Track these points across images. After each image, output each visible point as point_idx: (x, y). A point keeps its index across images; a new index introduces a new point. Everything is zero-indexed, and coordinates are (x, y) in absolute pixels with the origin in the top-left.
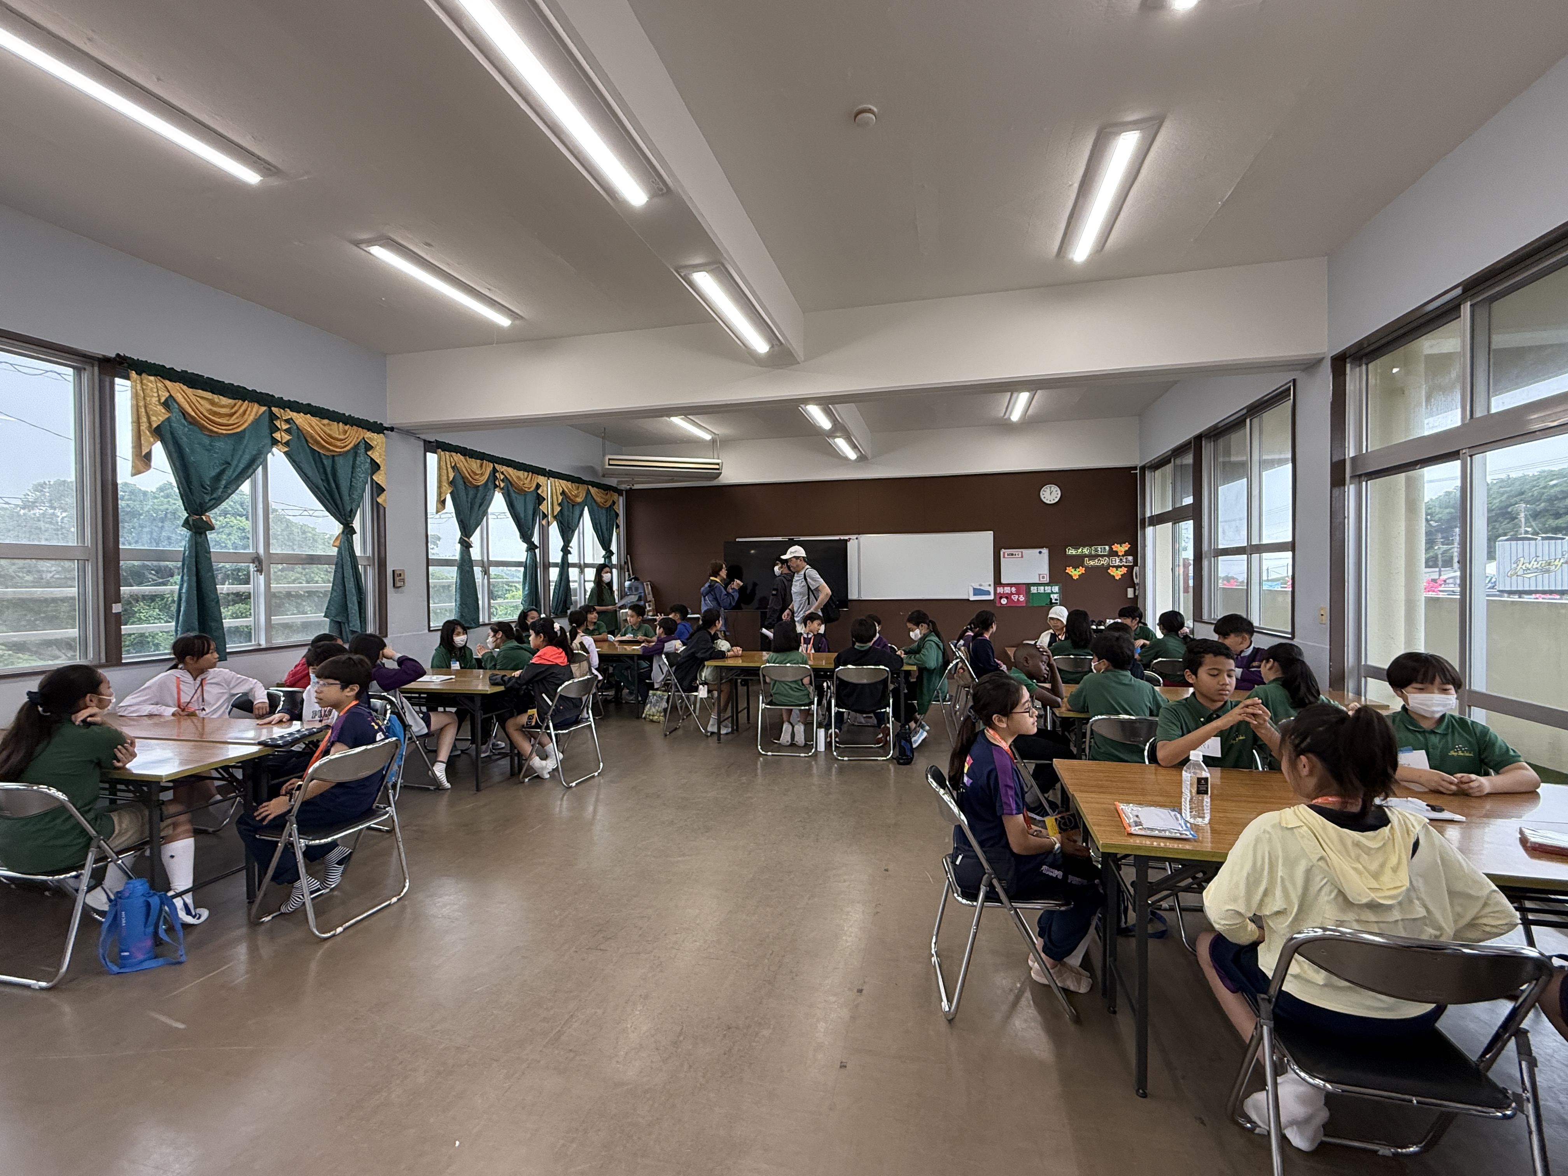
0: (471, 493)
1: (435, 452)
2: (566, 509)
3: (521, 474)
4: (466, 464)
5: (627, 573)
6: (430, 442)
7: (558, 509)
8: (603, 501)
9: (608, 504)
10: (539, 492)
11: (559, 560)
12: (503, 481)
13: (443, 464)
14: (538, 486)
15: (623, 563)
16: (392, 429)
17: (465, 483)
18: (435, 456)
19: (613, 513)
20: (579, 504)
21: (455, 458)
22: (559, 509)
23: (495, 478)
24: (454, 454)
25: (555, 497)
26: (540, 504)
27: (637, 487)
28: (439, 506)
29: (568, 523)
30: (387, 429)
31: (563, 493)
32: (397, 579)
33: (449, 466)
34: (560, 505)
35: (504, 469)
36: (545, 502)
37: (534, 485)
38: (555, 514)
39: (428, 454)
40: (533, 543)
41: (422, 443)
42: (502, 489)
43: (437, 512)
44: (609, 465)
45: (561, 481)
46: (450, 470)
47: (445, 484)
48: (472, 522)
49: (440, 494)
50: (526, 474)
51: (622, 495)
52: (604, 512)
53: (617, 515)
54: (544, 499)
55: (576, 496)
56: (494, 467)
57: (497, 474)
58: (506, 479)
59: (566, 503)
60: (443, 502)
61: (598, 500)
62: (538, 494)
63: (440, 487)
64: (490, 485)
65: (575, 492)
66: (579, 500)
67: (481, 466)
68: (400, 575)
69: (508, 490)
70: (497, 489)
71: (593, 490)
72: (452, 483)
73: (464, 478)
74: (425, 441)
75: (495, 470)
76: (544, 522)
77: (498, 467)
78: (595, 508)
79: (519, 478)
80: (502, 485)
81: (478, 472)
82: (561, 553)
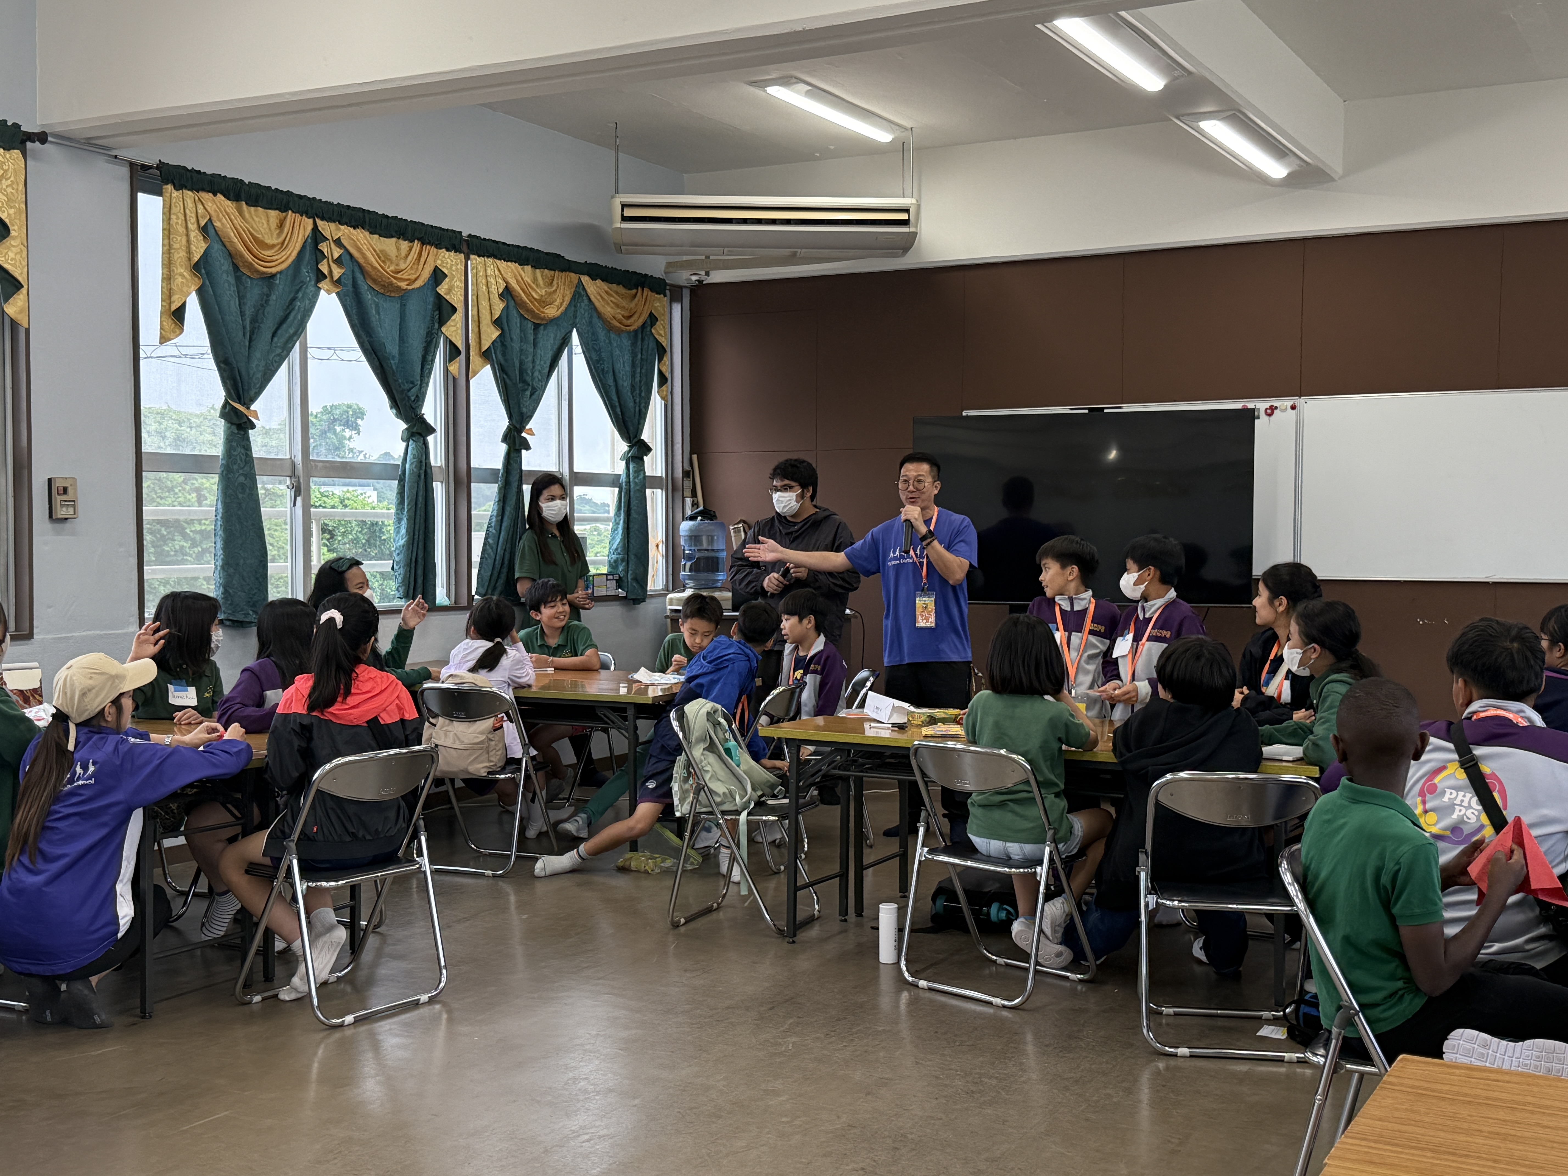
0: (254, 293)
1: (159, 193)
2: (516, 333)
3: (390, 245)
4: (238, 221)
5: (689, 501)
6: (145, 167)
7: (491, 334)
8: (619, 313)
9: (636, 323)
10: (442, 290)
11: (498, 463)
12: (339, 261)
13: (177, 220)
14: (438, 276)
15: (679, 473)
16: (42, 137)
17: (236, 268)
18: (158, 201)
19: (652, 345)
20: (553, 321)
21: (210, 206)
22: (496, 334)
23: (319, 256)
24: (206, 196)
25: (484, 303)
26: (442, 322)
27: (718, 277)
28: (169, 324)
29: (522, 371)
30: (31, 137)
31: (507, 293)
32: (58, 499)
33: (193, 226)
34: (497, 323)
35: (344, 232)
36: (458, 317)
37: (427, 273)
38: (486, 345)
39: (141, 197)
40: (423, 422)
41: (125, 171)
42: (338, 282)
43: (163, 339)
44: (625, 219)
45: (502, 264)
46: (195, 234)
47: (182, 271)
48: (257, 364)
49: (168, 295)
50: (404, 245)
51: (680, 300)
52: (627, 343)
53: (662, 351)
54: (454, 310)
55: (543, 302)
56: (315, 228)
57: (324, 247)
58: (347, 259)
59: (515, 320)
60: (178, 315)
61: (608, 310)
62: (439, 296)
63: (168, 278)
64: (306, 273)
65: (539, 292)
66: (552, 312)
67: (281, 225)
68: (65, 490)
69: (355, 286)
70: (323, 285)
71: (593, 288)
72: (201, 267)
73: (232, 256)
74: (132, 165)
75: (317, 236)
76: (455, 368)
77: (327, 228)
78: (602, 334)
79: (383, 257)
80: (337, 272)
81: (269, 241)
82: (504, 447)
